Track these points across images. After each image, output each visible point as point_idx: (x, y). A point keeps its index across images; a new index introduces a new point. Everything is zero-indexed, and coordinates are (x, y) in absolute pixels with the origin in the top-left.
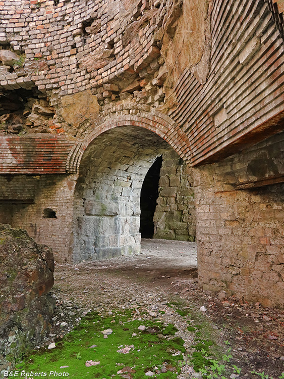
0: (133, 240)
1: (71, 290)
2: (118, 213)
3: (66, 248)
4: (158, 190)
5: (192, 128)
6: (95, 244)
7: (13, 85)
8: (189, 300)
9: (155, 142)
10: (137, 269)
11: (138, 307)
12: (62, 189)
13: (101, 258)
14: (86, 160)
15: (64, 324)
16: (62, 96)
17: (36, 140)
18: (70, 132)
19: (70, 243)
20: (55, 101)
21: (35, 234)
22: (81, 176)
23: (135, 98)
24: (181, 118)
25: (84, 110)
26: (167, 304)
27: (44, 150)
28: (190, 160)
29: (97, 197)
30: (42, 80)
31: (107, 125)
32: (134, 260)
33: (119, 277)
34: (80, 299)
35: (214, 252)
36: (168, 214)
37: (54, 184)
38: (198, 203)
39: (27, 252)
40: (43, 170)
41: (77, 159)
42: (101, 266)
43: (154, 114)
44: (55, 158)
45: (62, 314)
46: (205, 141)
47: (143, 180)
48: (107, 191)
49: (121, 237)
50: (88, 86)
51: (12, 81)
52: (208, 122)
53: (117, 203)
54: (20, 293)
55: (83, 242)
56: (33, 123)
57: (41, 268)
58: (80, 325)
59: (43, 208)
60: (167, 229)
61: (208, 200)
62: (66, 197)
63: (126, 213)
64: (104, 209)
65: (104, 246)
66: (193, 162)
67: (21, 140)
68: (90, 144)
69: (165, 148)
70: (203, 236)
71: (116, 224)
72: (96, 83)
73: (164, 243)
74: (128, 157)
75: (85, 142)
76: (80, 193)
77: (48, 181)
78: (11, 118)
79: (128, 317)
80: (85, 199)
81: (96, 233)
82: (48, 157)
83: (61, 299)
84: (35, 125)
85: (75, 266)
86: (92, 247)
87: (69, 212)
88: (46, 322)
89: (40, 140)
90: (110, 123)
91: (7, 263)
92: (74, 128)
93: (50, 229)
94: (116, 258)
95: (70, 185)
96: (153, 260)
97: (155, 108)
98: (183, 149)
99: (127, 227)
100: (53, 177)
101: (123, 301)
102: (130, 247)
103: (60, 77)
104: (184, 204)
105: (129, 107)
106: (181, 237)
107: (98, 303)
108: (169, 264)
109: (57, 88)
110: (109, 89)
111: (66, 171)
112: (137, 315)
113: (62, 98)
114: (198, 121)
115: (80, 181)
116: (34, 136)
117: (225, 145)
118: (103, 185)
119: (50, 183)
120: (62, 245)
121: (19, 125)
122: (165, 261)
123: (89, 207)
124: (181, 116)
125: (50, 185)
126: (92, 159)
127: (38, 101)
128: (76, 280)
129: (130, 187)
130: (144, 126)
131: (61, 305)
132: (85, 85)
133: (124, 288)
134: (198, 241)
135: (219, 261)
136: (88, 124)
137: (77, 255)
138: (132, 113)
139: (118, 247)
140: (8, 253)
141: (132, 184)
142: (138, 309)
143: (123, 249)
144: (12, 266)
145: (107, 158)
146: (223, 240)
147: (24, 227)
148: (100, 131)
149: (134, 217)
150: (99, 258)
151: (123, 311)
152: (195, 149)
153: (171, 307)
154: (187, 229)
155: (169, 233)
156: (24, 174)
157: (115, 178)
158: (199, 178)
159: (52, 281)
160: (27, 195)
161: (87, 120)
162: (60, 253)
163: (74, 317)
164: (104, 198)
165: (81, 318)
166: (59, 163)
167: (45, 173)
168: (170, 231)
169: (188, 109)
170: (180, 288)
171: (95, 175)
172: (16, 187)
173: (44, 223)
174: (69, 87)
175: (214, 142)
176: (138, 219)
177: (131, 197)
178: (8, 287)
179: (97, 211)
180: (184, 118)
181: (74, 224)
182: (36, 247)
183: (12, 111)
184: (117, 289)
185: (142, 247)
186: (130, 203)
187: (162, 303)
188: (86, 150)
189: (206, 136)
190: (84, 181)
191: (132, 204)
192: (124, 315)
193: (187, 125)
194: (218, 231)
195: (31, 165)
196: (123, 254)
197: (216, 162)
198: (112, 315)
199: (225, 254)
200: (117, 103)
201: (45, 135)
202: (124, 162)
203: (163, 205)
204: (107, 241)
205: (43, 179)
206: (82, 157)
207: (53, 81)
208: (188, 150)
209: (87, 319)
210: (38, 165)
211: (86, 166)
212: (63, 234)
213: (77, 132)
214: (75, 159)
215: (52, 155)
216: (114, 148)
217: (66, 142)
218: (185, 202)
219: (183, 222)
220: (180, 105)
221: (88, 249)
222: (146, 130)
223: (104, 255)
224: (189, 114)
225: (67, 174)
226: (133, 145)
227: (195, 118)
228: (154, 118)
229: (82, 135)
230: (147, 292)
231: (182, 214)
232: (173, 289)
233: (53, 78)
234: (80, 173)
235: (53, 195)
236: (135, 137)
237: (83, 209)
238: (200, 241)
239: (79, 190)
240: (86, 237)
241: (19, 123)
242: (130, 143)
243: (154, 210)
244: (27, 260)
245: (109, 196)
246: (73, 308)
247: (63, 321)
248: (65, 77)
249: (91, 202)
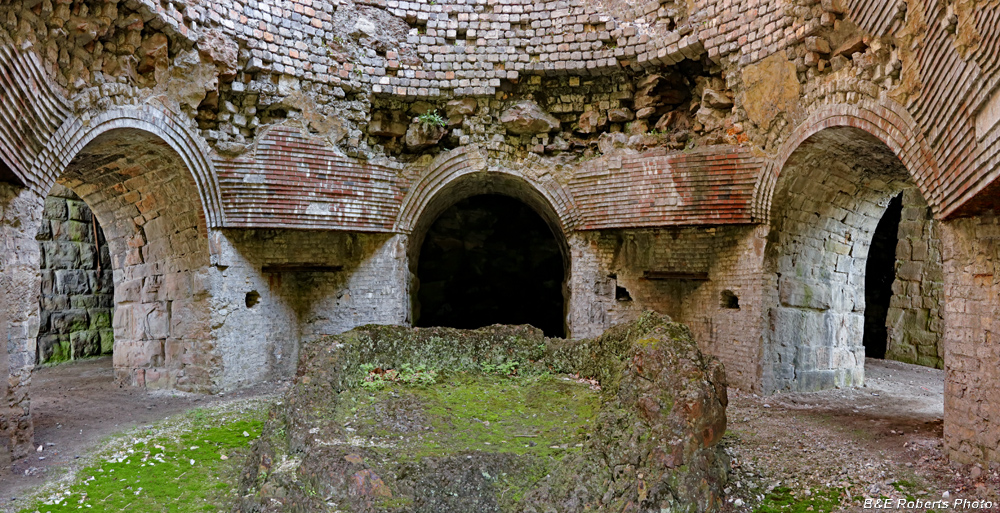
0: (853, 359)
1: (756, 443)
2: (830, 305)
3: (753, 366)
4: (893, 265)
5: (943, 138)
6: (795, 362)
7: (675, 55)
8: (928, 479)
9: (888, 167)
10: (856, 414)
11: (850, 485)
12: (746, 253)
13: (804, 389)
14: (781, 196)
15: (739, 502)
16: (744, 66)
17: (708, 158)
18: (756, 141)
19: (759, 358)
20: (732, 78)
21: (711, 337)
22: (774, 228)
23: (854, 68)
24: (926, 117)
25: (776, 93)
26: (894, 484)
27: (720, 176)
28: (939, 205)
29: (798, 270)
30: (714, 37)
31: (812, 123)
32: (852, 397)
33: (827, 428)
34: (767, 462)
35: (969, 390)
36: (908, 314)
37: (735, 243)
38: (948, 293)
39: (687, 366)
40: (718, 216)
41: (767, 194)
42: (803, 403)
43: (883, 104)
44: (736, 193)
45: (739, 485)
46: (961, 169)
47: (870, 243)
48: (814, 261)
49: (835, 352)
50: (782, 43)
51: (673, 48)
52: (966, 129)
53: (829, 285)
54: (676, 437)
55: (778, 357)
56: (703, 126)
57: (706, 397)
58: (762, 507)
59: (721, 289)
60: (906, 344)
61: (963, 289)
62: (752, 269)
63: (843, 305)
64: (808, 297)
65: (808, 367)
66: (943, 211)
67: (688, 160)
68: (787, 164)
69: (904, 181)
70: (954, 359)
71: (827, 326)
72: (793, 36)
73: (901, 369)
74: (846, 193)
75: (778, 159)
76: (772, 263)
77: (727, 239)
78: (673, 120)
79: (833, 503)
80: (779, 275)
81: (797, 339)
82: (726, 190)
83: (739, 456)
84: (707, 128)
85: (766, 401)
86: (791, 367)
87: (756, 298)
88: (713, 494)
89: (714, 158)
90: (817, 120)
91: (660, 383)
92: (762, 129)
93: (730, 328)
94: (825, 391)
95: (758, 245)
96: (880, 399)
97: (885, 92)
98: (928, 183)
99: (844, 333)
100: (733, 231)
101: (829, 473)
102: (848, 372)
103: (739, 27)
104: (932, 296)
105: (845, 87)
106: (926, 360)
107: (791, 472)
108: (905, 409)
109: (735, 51)
110: (814, 47)
111: (752, 219)
112: (847, 501)
113: (743, 70)
114: (952, 125)
115: (773, 238)
116: (705, 150)
117: (990, 179)
118: (807, 248)
119: (729, 242)
120: (747, 359)
121: (684, 131)
122: (900, 402)
123: (786, 290)
124: (926, 111)
125: (729, 246)
126: (790, 194)
127: (710, 81)
128: (764, 426)
129: (850, 254)
130: (868, 127)
131: (739, 467)
132: (778, 41)
133: (833, 448)
134: (946, 368)
135: (975, 407)
136: (783, 123)
137: (769, 380)
138: (850, 99)
139: (830, 370)
140: (662, 366)
141: (852, 250)
142: (849, 489)
143: (838, 374)
144: (667, 389)
145: (814, 194)
146: (982, 369)
147: (696, 322)
148: (801, 137)
149: (854, 315)
150: (801, 388)
151: (826, 491)
152: (946, 184)
153: (900, 490)
154: (936, 344)
155: (908, 350)
156: (694, 225)
157: (826, 235)
158: (951, 243)
159: (722, 423)
160: (700, 265)
161: (780, 115)
162: (745, 374)
163: (755, 491)
164: (809, 274)
165: (766, 495)
166: (742, 202)
167: (722, 222)
168: (911, 346)
169: (936, 99)
170: (917, 456)
171: (794, 227)
172: (684, 249)
173: (722, 316)
174: (755, 46)
175: (974, 173)
176: (861, 318)
177: (850, 275)
178: (660, 425)
179: (799, 297)
180: (930, 116)
181: (764, 321)
182: (701, 358)
183: (675, 107)
184: (823, 450)
185: (867, 375)
186: (849, 288)
187: (887, 482)
188: (780, 176)
189: (962, 158)
190: (778, 238)
191: (852, 290)
192: (827, 499)
193: (935, 133)
194: (975, 350)
195: (703, 207)
196: (837, 383)
197: (978, 214)
198: (810, 497)
199: (984, 395)
200: (827, 78)
201: (721, 147)
202: (839, 203)
203: (901, 296)
204: (813, 357)
205: (720, 235)
206: (775, 190)
207: (729, 37)
208: (936, 184)
209: (773, 498)
210: (712, 207)
211: (780, 209)
212: (748, 339)
213: (767, 139)
214: (764, 195)
215: (731, 188)
216: (824, 174)
217: (751, 160)
218: (935, 293)
219: (930, 331)
220: (925, 88)
221: (785, 371)
222: (873, 137)
223: (808, 384)
224: (938, 108)
225: (754, 224)
226: (854, 168)
227: (947, 119)
228: (884, 113)
229: (774, 145)
230: (866, 459)
231: (929, 316)
232: (906, 457)
233: (730, 31)
234: (773, 223)
235: (734, 266)
236: (856, 153)
237: (777, 293)
238: (949, 368)
239: (772, 256)
240: (782, 348)
241: (685, 128)
242: (849, 164)
243: (886, 305)
244: (687, 381)
245: (817, 271)
246: (755, 476)
247: (740, 497)
248: (747, 27)
249: (789, 281)
